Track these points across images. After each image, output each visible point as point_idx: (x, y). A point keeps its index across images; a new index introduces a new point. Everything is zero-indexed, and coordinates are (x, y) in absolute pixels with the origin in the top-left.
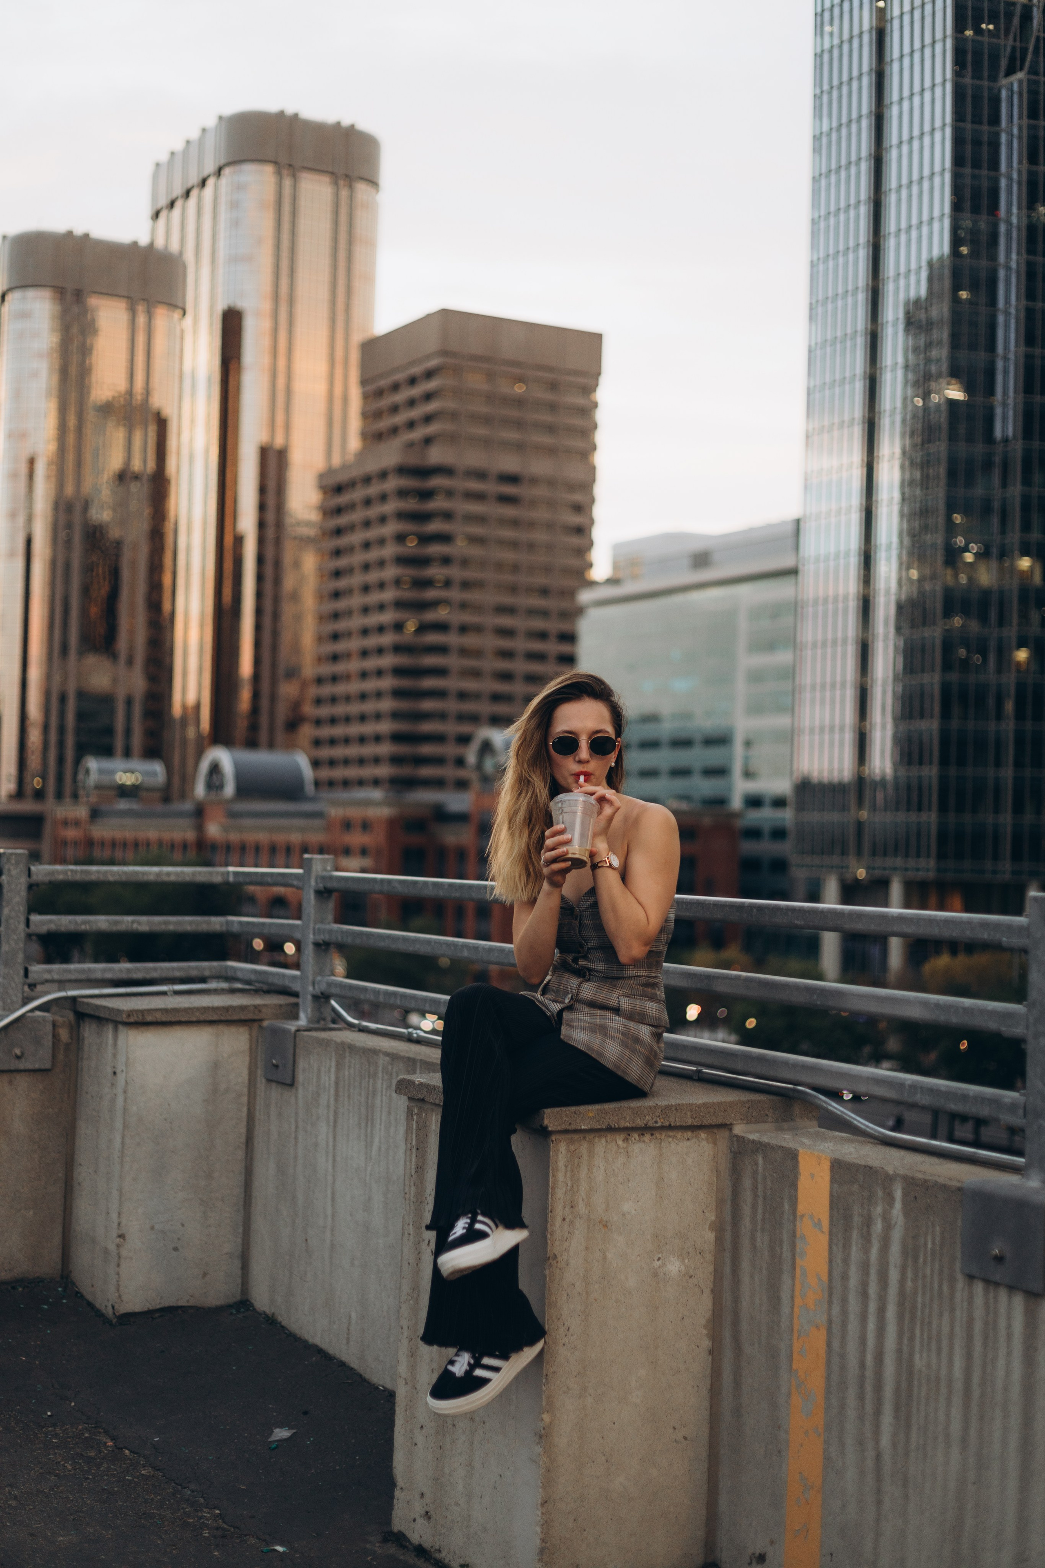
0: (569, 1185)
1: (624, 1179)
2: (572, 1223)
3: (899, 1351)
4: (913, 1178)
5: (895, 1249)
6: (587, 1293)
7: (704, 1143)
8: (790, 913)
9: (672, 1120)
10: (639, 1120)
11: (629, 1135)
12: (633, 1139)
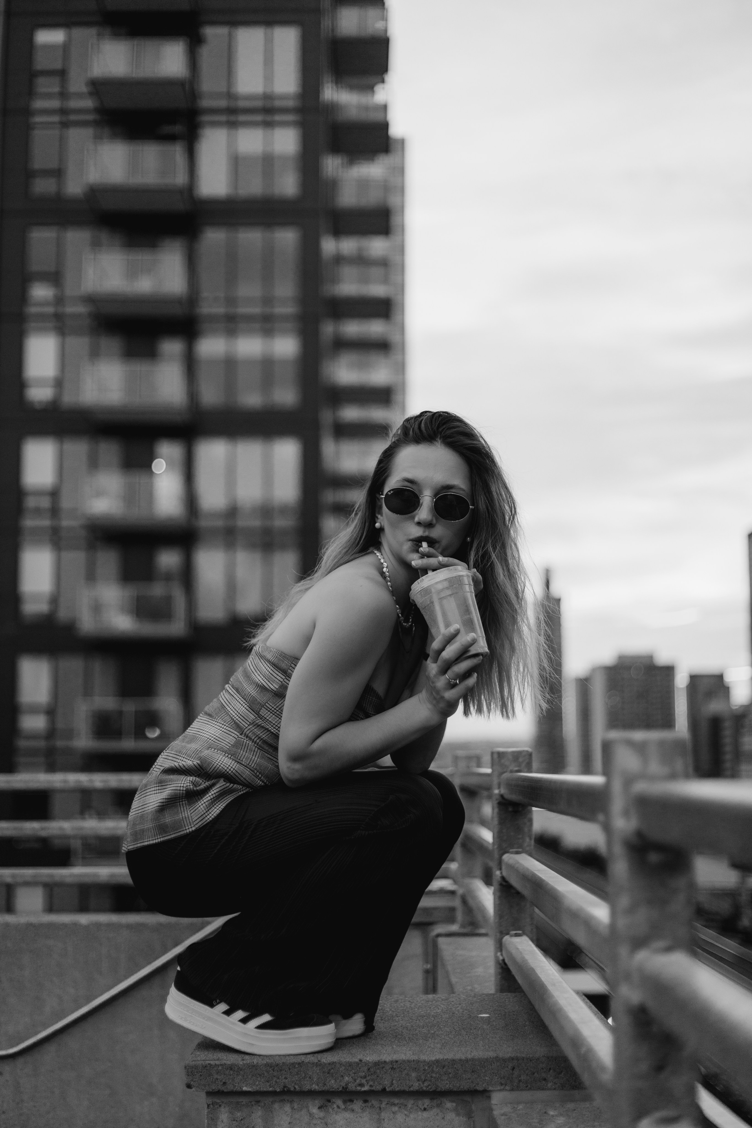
7: (451, 1116)
9: (386, 1083)
10: (333, 1082)
11: (329, 1101)
12: (335, 1106)
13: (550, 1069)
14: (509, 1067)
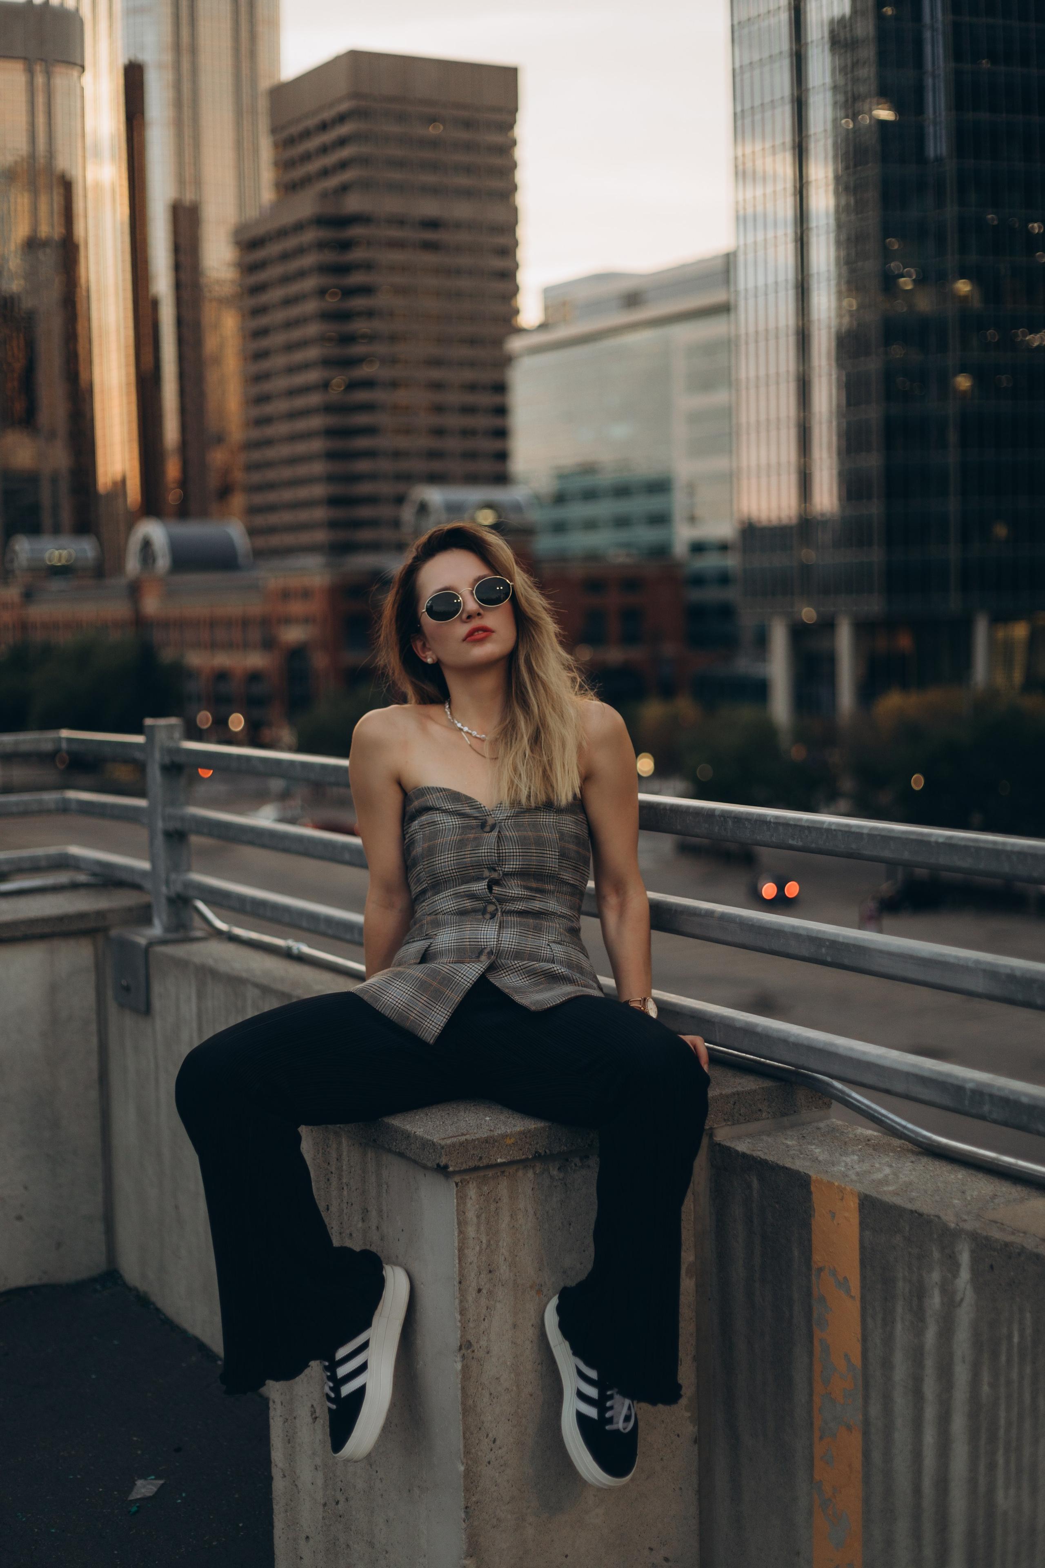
0: (484, 1241)
1: (562, 1223)
2: (490, 1292)
3: (973, 1481)
4: (987, 1238)
5: (962, 1337)
6: (518, 1386)
8: (781, 828)
11: (567, 1160)
12: (573, 1165)
13: (765, 1099)
14: (731, 1102)
